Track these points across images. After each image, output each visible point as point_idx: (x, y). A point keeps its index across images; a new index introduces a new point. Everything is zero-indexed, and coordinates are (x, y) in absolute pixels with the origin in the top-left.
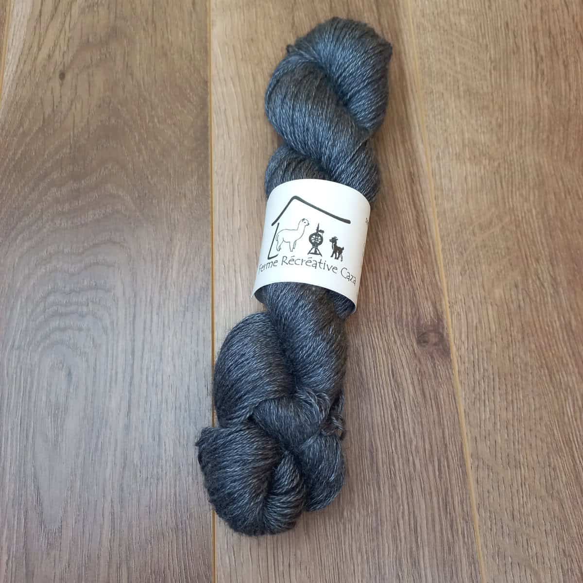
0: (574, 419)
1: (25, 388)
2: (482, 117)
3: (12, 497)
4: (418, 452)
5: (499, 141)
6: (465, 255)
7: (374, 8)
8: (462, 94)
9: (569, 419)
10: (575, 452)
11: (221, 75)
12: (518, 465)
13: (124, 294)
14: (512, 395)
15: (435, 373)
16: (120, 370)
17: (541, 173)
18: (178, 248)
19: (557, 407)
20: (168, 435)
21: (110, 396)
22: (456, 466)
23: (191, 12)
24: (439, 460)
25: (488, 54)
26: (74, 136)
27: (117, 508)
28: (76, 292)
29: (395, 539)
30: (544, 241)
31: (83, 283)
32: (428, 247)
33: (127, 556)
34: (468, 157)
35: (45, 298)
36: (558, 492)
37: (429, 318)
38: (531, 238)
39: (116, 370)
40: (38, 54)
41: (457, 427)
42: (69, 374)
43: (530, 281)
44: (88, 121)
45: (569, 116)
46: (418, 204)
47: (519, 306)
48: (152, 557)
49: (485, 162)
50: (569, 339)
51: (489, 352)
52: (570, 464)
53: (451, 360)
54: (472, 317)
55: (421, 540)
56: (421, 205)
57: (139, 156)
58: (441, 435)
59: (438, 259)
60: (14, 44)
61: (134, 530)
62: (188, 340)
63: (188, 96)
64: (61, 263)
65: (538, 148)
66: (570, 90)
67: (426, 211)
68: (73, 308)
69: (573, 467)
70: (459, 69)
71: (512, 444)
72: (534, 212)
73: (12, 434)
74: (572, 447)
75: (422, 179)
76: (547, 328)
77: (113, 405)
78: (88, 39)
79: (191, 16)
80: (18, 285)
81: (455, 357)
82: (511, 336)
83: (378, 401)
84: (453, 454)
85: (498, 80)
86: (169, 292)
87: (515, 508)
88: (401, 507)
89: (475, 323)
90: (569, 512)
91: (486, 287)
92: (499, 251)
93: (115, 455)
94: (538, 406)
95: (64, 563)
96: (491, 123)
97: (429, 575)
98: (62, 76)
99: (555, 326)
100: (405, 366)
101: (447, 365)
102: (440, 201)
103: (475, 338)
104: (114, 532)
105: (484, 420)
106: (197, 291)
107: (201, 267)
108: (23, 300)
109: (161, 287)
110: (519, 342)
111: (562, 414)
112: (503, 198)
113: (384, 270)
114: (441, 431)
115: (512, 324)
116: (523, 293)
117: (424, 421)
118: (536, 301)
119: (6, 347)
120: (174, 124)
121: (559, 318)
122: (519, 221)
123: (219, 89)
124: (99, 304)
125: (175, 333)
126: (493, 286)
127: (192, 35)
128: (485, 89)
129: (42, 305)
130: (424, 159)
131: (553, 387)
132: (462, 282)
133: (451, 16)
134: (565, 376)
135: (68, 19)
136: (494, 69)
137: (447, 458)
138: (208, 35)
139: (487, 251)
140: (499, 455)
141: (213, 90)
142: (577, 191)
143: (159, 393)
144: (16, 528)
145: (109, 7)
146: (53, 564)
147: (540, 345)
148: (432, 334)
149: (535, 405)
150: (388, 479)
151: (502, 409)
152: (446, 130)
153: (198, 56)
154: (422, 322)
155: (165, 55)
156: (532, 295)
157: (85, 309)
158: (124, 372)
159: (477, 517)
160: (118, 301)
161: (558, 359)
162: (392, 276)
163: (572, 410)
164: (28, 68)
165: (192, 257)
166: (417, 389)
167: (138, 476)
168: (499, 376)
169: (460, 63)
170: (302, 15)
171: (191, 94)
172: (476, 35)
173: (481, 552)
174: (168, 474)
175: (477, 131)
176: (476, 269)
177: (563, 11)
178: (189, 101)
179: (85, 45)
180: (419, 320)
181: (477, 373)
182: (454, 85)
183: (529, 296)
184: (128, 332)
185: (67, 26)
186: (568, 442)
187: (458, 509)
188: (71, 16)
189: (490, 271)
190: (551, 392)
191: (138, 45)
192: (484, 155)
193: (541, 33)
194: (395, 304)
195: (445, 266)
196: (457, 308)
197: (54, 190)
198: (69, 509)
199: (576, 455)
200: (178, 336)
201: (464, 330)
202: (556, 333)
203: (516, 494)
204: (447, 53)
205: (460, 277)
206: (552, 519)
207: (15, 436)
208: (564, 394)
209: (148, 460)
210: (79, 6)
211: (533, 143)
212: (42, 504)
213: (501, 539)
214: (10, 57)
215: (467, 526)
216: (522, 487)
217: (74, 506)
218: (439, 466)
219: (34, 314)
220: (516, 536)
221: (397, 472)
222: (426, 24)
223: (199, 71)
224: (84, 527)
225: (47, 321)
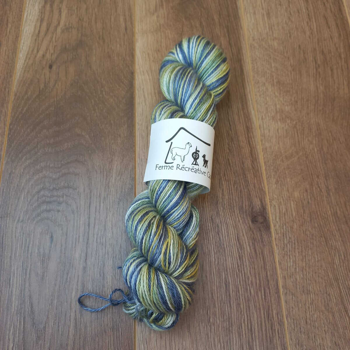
0: (339, 266)
1: (26, 244)
2: (286, 97)
3: (16, 308)
5: (296, 110)
6: (278, 173)
7: (227, 35)
8: (275, 84)
9: (337, 267)
11: (141, 69)
12: (309, 292)
13: (84, 191)
14: (305, 252)
15: (262, 239)
16: (81, 235)
17: (320, 128)
18: (116, 165)
19: (330, 260)
20: (109, 273)
21: (76, 250)
22: (274, 293)
23: (125, 34)
24: (264, 289)
25: (290, 62)
26: (57, 101)
27: (78, 316)
28: (56, 189)
29: (239, 335)
30: (321, 166)
31: (61, 184)
32: (257, 168)
33: (84, 344)
34: (279, 118)
36: (331, 308)
37: (258, 208)
38: (314, 164)
39: (79, 235)
40: (37, 54)
41: (275, 270)
42: (52, 237)
43: (314, 188)
44: (65, 93)
45: (334, 97)
46: (252, 144)
47: (308, 202)
48: (98, 345)
49: (289, 121)
50: (336, 221)
51: (292, 228)
52: (338, 292)
53: (271, 232)
54: (282, 207)
55: (255, 335)
56: (253, 144)
57: (94, 113)
58: (266, 275)
59: (263, 175)
60: (23, 48)
61: (88, 329)
63: (122, 80)
64: (48, 172)
65: (317, 115)
66: (334, 83)
67: (256, 148)
68: (55, 198)
69: (339, 294)
70: (273, 70)
71: (305, 280)
72: (316, 150)
73: (17, 271)
74: (339, 282)
75: (253, 130)
76: (324, 215)
77: (77, 255)
78: (66, 47)
79: (125, 36)
80: (23, 184)
81: (272, 230)
82: (304, 219)
83: (230, 255)
84: (272, 286)
85: (295, 77)
86: (110, 191)
87: (307, 317)
88: (243, 316)
89: (284, 211)
90: (338, 320)
91: (290, 191)
92: (297, 171)
93: (77, 285)
94: (319, 258)
96: (291, 100)
98: (51, 67)
99: (328, 214)
100: (245, 235)
101: (268, 235)
102: (263, 142)
103: (284, 219)
104: (76, 330)
105: (290, 267)
106: (126, 190)
107: (129, 176)
108: (25, 194)
109: (105, 187)
110: (308, 222)
111: (333, 264)
112: (299, 142)
113: (233, 180)
114: (265, 273)
115: (304, 212)
116: (310, 195)
117: (256, 267)
118: (318, 200)
119: (15, 220)
120: (114, 96)
121: (330, 209)
122: (307, 155)
123: (140, 77)
124: (70, 196)
125: (114, 214)
126: (294, 190)
127: (125, 47)
128: (288, 81)
129: (36, 197)
132: (276, 188)
133: (269, 41)
134: (334, 242)
135: (54, 36)
136: (293, 71)
137: (269, 288)
138: (134, 47)
139: (290, 171)
140: (298, 287)
141: (136, 78)
142: (339, 139)
143: (104, 249)
144: (18, 327)
145: (78, 30)
147: (320, 224)
148: (260, 217)
149: (318, 258)
150: (236, 300)
151: (299, 260)
152: (266, 103)
153: (128, 59)
154: (254, 210)
155: (109, 57)
156: (316, 196)
157: (61, 199)
158: (84, 236)
159: (286, 322)
160: (80, 195)
161: (330, 233)
162: (237, 184)
163: (338, 262)
164: (31, 62)
165: (123, 171)
166: (252, 248)
168: (297, 242)
169: (274, 67)
171: (124, 79)
172: (283, 52)
173: (288, 342)
175: (284, 104)
176: (284, 181)
177: (329, 41)
178: (123, 83)
179: (64, 50)
180: (252, 209)
181: (285, 239)
182: (271, 79)
183: (314, 196)
184: (86, 213)
185: (54, 39)
186: (337, 280)
187: (275, 318)
188: (56, 34)
189: (292, 182)
190: (326, 251)
191: (94, 51)
192: (288, 118)
193: (318, 52)
194: (239, 200)
195: (267, 179)
196: (274, 203)
197: (45, 131)
198: (50, 316)
199: (341, 287)
200: (115, 216)
201: (278, 215)
202: (329, 218)
203: (308, 309)
204: (267, 62)
205: (275, 185)
206: (328, 324)
207: (19, 273)
208: (334, 252)
209: (97, 287)
210: (61, 29)
211: (315, 112)
212: (34, 313)
213: (300, 335)
214: (21, 56)
215: (280, 327)
216: (311, 305)
217: (53, 315)
218: (265, 293)
219: (32, 201)
220: (308, 334)
221: (241, 296)
222: (256, 45)
223: (129, 67)
224: (58, 327)
225: (39, 206)
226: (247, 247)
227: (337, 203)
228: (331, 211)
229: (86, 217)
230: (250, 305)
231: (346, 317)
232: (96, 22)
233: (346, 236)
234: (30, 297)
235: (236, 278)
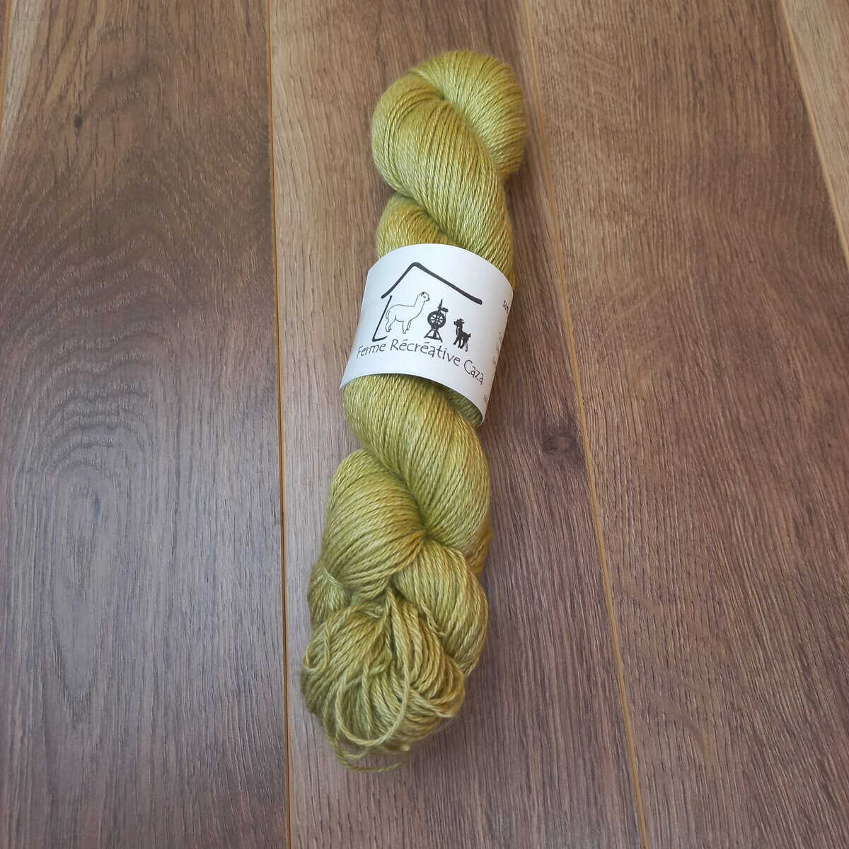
0: (744, 539)
1: (40, 520)
2: (623, 162)
3: (25, 658)
4: (544, 585)
5: (645, 192)
6: (603, 338)
7: (483, 24)
8: (598, 133)
9: (738, 539)
10: (747, 581)
11: (286, 117)
12: (672, 599)
13: (165, 400)
14: (664, 511)
15: (566, 487)
16: (161, 495)
17: (701, 231)
18: (233, 339)
19: (722, 525)
20: (226, 574)
21: (150, 528)
22: (593, 601)
23: (245, 37)
24: (572, 595)
25: (632, 81)
26: (96, 200)
27: (161, 668)
28: (102, 397)
29: (516, 695)
30: (704, 317)
31: (112, 385)
32: (555, 328)
33: (175, 727)
34: (606, 212)
35: (62, 406)
36: (724, 631)
37: (558, 418)
38: (688, 314)
39: (157, 494)
40: (46, 95)
41: (594, 553)
42: (97, 502)
43: (687, 368)
44: (113, 181)
45: (737, 157)
46: (543, 275)
47: (673, 400)
48: (207, 727)
49: (628, 219)
50: (737, 439)
51: (634, 458)
52: (739, 596)
53: (586, 471)
54: (613, 416)
55: (550, 693)
56: (546, 276)
57: (181, 224)
59: (568, 343)
60: (14, 84)
61: (184, 694)
62: (248, 455)
63: (243, 144)
64: (82, 362)
65: (696, 198)
66: (738, 124)
67: (553, 284)
68: (100, 418)
69: (743, 601)
71: (665, 572)
72: (691, 281)
73: (24, 577)
74: (742, 574)
75: (547, 243)
76: (709, 427)
77: (154, 539)
78: (111, 76)
79: (246, 42)
81: (590, 465)
82: (662, 436)
85: (644, 114)
86: (223, 396)
87: (670, 652)
88: (524, 655)
89: (616, 422)
90: (739, 656)
91: (630, 377)
92: (647, 332)
93: (157, 602)
94: (697, 524)
95: (95, 739)
96: (635, 168)
97: (561, 742)
98: (79, 123)
99: (718, 423)
100: (527, 478)
101: (581, 477)
102: (570, 271)
103: (616, 442)
104: (158, 699)
105: (629, 544)
106: (259, 392)
107: (265, 362)
108: (35, 410)
109: (212, 389)
110: (672, 444)
111: (729, 534)
112: (651, 263)
114: (574, 558)
115: (663, 423)
116: (676, 383)
117: (553, 547)
118: (695, 394)
119: (13, 469)
120: (226, 181)
121: (723, 412)
122: (672, 292)
123: (283, 134)
124: (133, 412)
125: (232, 446)
126: (639, 376)
127: (247, 66)
128: (627, 125)
129: (58, 417)
130: (550, 219)
131: (718, 501)
132: (599, 371)
133: (583, 32)
134: (732, 485)
135: (84, 49)
136: (639, 101)
137: (582, 593)
138: (268, 65)
139: (631, 332)
140: (648, 587)
141: (276, 137)
142: (747, 252)
143: (213, 523)
144: (31, 695)
145: (137, 31)
146: (80, 739)
147: (700, 447)
148: (562, 439)
149: (693, 523)
151: (651, 529)
152: (577, 180)
153: (255, 93)
154: (549, 424)
155: (212, 92)
156: (690, 386)
157: (115, 419)
159: (621, 665)
160: (157, 408)
161: (722, 464)
162: (509, 367)
163: (742, 529)
164: (33, 113)
165: (251, 350)
166: (543, 507)
167: (188, 626)
168: (647, 488)
169: (595, 93)
170: (390, 37)
171: (247, 142)
172: (615, 56)
173: (626, 708)
174: (226, 623)
175: (617, 179)
176: (618, 355)
177: (727, 24)
178: (244, 151)
179: (108, 82)
180: (544, 421)
181: (619, 485)
182: (587, 122)
183: (684, 385)
184: (170, 447)
185: (83, 58)
187: (597, 656)
188: (87, 45)
189: (634, 357)
190: (714, 506)
191: (177, 80)
192: (628, 211)
193: (699, 52)
195: (577, 352)
196: (593, 405)
197: (71, 269)
198: (99, 671)
200: (235, 450)
201: (603, 431)
202: (720, 432)
203: (670, 635)
204: (578, 81)
205: (597, 366)
206: (717, 665)
207: (27, 581)
208: (731, 508)
209: (199, 606)
210: (99, 32)
211: (690, 192)
212: (64, 665)
213: (653, 692)
214: (10, 100)
215: (608, 676)
216: (678, 626)
217: (106, 667)
218: (572, 602)
219: (49, 427)
220: (672, 688)
221: (518, 612)
222: (552, 44)
223: (256, 112)
224: (119, 692)
225: (65, 436)
226: (531, 506)
227: (739, 398)
228: (724, 416)
229: (171, 455)
230: (540, 631)
231: (756, 649)
232: (178, 14)
233: (760, 472)
234: (55, 633)
235: (508, 573)
